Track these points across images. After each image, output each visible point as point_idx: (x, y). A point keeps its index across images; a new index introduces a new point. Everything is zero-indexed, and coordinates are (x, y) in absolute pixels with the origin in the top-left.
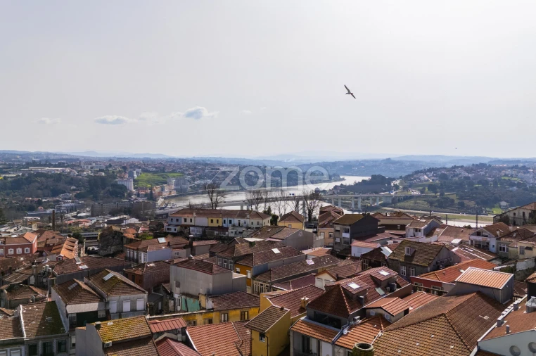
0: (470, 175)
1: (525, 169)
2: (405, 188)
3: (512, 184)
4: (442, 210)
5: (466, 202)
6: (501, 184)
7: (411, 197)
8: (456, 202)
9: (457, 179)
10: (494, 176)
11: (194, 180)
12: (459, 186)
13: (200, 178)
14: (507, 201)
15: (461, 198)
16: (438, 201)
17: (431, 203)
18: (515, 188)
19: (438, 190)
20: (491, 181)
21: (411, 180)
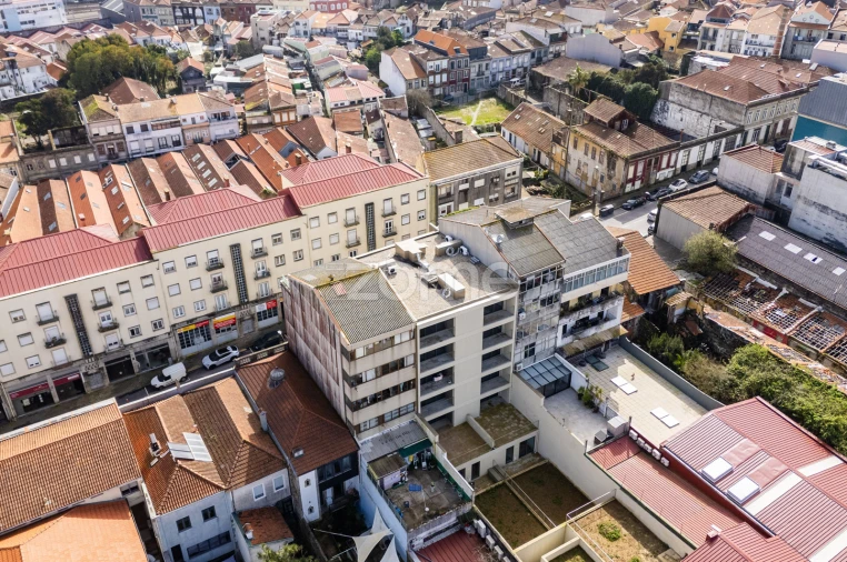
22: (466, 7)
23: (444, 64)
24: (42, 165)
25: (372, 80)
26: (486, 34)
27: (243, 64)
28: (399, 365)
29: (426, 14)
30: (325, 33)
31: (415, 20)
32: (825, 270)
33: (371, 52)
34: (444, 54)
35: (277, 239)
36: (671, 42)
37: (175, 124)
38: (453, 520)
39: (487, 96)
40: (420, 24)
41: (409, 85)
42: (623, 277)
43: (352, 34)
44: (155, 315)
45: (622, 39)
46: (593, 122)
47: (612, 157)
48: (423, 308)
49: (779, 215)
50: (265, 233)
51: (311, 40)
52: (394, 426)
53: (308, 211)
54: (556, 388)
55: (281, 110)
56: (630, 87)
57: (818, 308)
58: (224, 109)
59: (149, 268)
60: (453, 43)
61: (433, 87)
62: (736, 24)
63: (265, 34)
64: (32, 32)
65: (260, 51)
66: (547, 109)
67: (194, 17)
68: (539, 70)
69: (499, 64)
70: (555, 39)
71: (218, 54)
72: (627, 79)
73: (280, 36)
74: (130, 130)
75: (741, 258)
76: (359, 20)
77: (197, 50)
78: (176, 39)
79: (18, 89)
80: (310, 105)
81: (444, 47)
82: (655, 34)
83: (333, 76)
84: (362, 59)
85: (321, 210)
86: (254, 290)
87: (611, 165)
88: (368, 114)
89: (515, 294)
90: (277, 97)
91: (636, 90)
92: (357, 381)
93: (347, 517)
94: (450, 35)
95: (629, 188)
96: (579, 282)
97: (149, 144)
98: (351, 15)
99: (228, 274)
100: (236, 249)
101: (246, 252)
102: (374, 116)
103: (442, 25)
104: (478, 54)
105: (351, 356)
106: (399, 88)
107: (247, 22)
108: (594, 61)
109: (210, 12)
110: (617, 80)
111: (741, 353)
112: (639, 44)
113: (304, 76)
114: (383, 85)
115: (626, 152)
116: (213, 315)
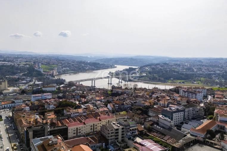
0: (162, 68)
1: (179, 65)
2: (141, 73)
3: (175, 72)
4: (153, 81)
5: (160, 78)
6: (172, 72)
7: (143, 76)
8: (158, 78)
9: (157, 69)
10: (170, 69)
11: (62, 68)
12: (158, 72)
13: (65, 67)
14: (173, 78)
15: (159, 77)
16: (152, 78)
17: (150, 79)
18: (176, 73)
19: (152, 74)
20: (169, 70)
21: (142, 69)
22: (121, 97)
23: (118, 106)
24: (59, 118)
25: (106, 108)
26: (124, 101)
27: (86, 105)
28: (113, 133)
29: (115, 98)
30: (98, 100)
31: (113, 99)
32: (160, 129)
33: (106, 104)
34: (118, 104)
35: (98, 124)
36: (152, 104)
37: (78, 113)
38: (118, 148)
39: (124, 111)
40: (114, 99)
41: (112, 108)
42: (137, 127)
43: (103, 101)
44: (84, 132)
45: (144, 103)
46: (138, 114)
47: (140, 118)
48: (116, 127)
49: (157, 124)
50: (97, 123)
51: (96, 101)
52: (112, 140)
53: (102, 121)
54: (129, 139)
55: (93, 112)
56: (144, 110)
57: (159, 133)
58: (85, 111)
59: (85, 125)
60: (119, 103)
61: (116, 109)
62: (161, 102)
63: (89, 100)
64: (46, 99)
65: (88, 103)
66: (133, 112)
67: (75, 97)
68: (132, 107)
69: (126, 106)
70: (135, 103)
71: (81, 103)
72: (144, 109)
73: (91, 101)
74: (72, 114)
75: (152, 128)
76: (104, 99)
77: (77, 103)
78: (73, 101)
79: (49, 108)
80: (97, 111)
81: (118, 103)
82: (150, 103)
83: (100, 107)
84: (104, 105)
85: (103, 121)
86: (95, 130)
87: (140, 119)
88: (106, 112)
89: (125, 127)
90: (92, 110)
91: (145, 110)
92: (109, 134)
93: (107, 148)
94: (119, 101)
95: (142, 122)
96: (132, 127)
97: (74, 116)
98: (103, 98)
99: (92, 127)
100: (94, 124)
101: (95, 125)
102: (107, 113)
103: (117, 100)
104: (123, 104)
105: (109, 131)
106: (111, 109)
107: (85, 98)
108: (140, 106)
109: (78, 97)
110: (143, 109)
111: (149, 136)
112: (147, 104)
113: (95, 107)
114: (108, 109)
115: (142, 117)
116: (90, 133)
